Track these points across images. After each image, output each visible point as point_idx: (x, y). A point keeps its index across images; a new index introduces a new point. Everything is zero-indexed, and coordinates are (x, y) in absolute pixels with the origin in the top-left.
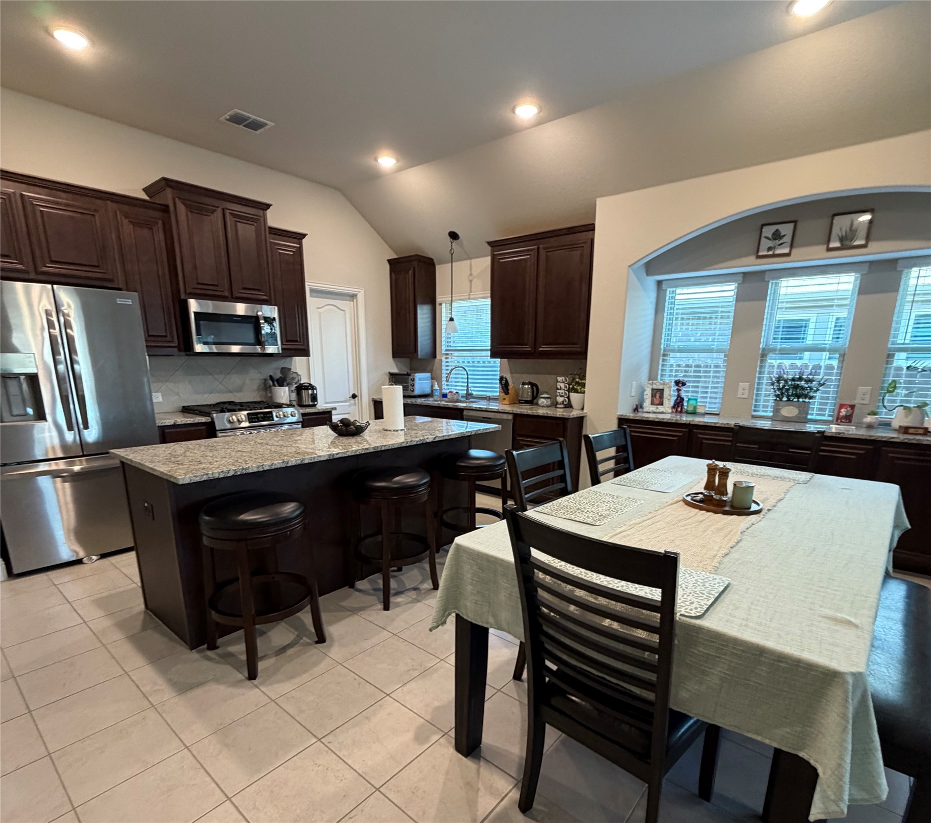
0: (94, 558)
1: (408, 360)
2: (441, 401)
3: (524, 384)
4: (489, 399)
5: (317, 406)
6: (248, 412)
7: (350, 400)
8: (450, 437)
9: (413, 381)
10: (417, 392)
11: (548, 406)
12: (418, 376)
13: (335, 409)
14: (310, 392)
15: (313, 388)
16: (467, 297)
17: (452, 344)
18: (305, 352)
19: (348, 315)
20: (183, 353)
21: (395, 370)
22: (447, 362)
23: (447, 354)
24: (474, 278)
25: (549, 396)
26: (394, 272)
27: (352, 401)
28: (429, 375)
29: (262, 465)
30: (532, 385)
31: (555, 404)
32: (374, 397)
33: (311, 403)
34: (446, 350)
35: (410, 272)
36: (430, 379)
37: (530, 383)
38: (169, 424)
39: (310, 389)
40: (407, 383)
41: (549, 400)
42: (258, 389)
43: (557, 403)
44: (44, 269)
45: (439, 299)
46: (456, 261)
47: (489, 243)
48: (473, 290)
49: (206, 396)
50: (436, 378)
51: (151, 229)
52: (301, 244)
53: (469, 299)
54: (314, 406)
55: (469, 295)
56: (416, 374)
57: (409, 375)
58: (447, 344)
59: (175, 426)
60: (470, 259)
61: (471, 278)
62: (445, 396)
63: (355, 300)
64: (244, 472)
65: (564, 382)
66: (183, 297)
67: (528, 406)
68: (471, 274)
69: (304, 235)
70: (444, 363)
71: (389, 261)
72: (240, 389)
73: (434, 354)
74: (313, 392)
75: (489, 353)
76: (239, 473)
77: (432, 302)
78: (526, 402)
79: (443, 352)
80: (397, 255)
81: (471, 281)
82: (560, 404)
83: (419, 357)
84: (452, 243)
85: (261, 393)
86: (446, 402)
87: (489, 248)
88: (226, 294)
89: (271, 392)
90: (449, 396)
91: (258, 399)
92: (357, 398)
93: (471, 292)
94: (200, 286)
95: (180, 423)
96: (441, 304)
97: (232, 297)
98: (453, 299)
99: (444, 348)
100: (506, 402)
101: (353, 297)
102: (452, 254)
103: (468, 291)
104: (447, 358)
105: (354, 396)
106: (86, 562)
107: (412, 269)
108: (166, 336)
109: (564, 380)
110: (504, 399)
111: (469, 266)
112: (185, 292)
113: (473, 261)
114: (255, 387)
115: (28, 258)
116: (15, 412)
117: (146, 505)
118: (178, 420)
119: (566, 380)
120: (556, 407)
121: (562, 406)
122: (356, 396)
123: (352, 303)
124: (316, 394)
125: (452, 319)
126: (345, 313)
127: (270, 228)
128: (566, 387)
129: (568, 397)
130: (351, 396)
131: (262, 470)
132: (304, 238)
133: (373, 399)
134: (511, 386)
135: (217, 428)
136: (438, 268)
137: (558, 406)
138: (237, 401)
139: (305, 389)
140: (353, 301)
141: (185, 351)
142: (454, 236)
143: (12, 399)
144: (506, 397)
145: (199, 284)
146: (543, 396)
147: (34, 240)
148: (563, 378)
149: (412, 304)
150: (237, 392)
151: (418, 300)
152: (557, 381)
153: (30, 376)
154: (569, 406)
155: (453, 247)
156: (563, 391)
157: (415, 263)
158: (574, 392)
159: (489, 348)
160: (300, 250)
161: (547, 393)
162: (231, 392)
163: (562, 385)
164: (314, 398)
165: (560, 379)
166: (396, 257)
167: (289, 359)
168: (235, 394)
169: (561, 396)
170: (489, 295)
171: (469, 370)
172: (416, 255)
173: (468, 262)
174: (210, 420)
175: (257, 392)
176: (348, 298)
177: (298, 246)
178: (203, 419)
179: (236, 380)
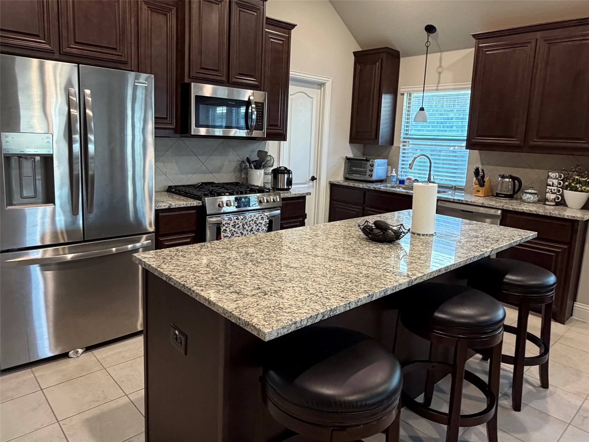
0: (80, 351)
1: (362, 146)
2: (399, 187)
3: (503, 177)
4: (455, 189)
5: (291, 190)
6: (235, 196)
7: (309, 182)
8: (503, 249)
9: (373, 166)
10: (374, 178)
11: (534, 202)
12: (377, 162)
13: (310, 194)
14: (286, 176)
15: (289, 172)
16: (435, 88)
17: (409, 132)
18: (281, 136)
19: (315, 102)
20: (178, 135)
21: (351, 155)
22: (404, 149)
23: (404, 142)
24: (443, 70)
25: (536, 192)
26: (359, 64)
27: (311, 183)
28: (385, 161)
29: (349, 303)
30: (514, 178)
31: (543, 201)
32: (331, 180)
33: (286, 187)
34: (404, 138)
35: (377, 63)
36: (386, 164)
37: (511, 177)
38: (164, 208)
39: (286, 173)
40: (364, 168)
41: (536, 196)
42: (234, 171)
43: (547, 200)
44: (68, 50)
45: (401, 89)
46: (431, 53)
47: (474, 36)
48: (441, 82)
49: (189, 176)
50: (392, 164)
51: (166, 15)
52: (290, 34)
53: (437, 90)
54: (288, 189)
55: (437, 86)
56: (375, 160)
57: (369, 161)
58: (405, 132)
59: (169, 210)
60: (441, 51)
61: (440, 70)
62: (402, 182)
63: (322, 88)
64: (332, 314)
65: (557, 179)
66: (186, 80)
67: (506, 200)
68: (440, 66)
69: (294, 26)
70: (401, 151)
71: (355, 53)
72: (219, 170)
73: (392, 143)
74: (289, 176)
75: (464, 144)
76: (326, 317)
77: (394, 92)
78: (506, 196)
79: (402, 140)
80: (361, 48)
81: (440, 73)
82: (552, 201)
83: (380, 144)
84: (428, 36)
85: (236, 174)
86: (404, 188)
87: (474, 40)
88: (224, 79)
89: (247, 174)
90: (407, 183)
91: (233, 180)
92: (315, 181)
93: (439, 83)
94: (202, 71)
95: (174, 207)
96: (403, 94)
97: (228, 82)
98: (425, 89)
99: (402, 135)
100: (480, 194)
101: (321, 85)
102: (427, 47)
103: (437, 82)
104: (404, 146)
105: (313, 179)
106: (72, 356)
107: (380, 60)
108: (166, 118)
109: (557, 177)
110: (478, 191)
111: (439, 58)
112: (189, 77)
113: (444, 54)
114: (232, 169)
115: (54, 38)
116: (25, 194)
117: (177, 332)
118: (173, 204)
119: (561, 177)
120: (545, 204)
121: (553, 204)
122: (316, 179)
123: (319, 91)
124: (292, 178)
125: (422, 109)
126: (313, 100)
127: (267, 18)
128: (560, 184)
129: (562, 195)
130: (310, 178)
131: (348, 309)
132: (293, 28)
133: (330, 181)
134: (486, 179)
135: (208, 213)
136: (402, 60)
137: (547, 203)
138: (216, 181)
139: (281, 173)
140: (321, 89)
141: (182, 133)
142: (430, 29)
143: (24, 180)
144: (480, 189)
145: (202, 68)
146: (530, 191)
147: (63, 21)
148: (557, 174)
149: (376, 93)
150: (216, 173)
151: (384, 89)
152: (549, 177)
153: (44, 157)
154: (562, 203)
155: (429, 40)
156: (556, 188)
157: (384, 56)
158: (571, 190)
159: (466, 138)
160: (289, 39)
161: (532, 188)
162: (211, 173)
163: (556, 182)
164: (290, 182)
165: (552, 174)
166: (360, 50)
167: (264, 142)
168: (214, 174)
169: (553, 193)
170: (470, 86)
171: (434, 159)
172: (386, 48)
173: (439, 54)
174: (201, 204)
175: (233, 173)
176: (316, 86)
177: (288, 36)
178: (195, 203)
179: (216, 161)
